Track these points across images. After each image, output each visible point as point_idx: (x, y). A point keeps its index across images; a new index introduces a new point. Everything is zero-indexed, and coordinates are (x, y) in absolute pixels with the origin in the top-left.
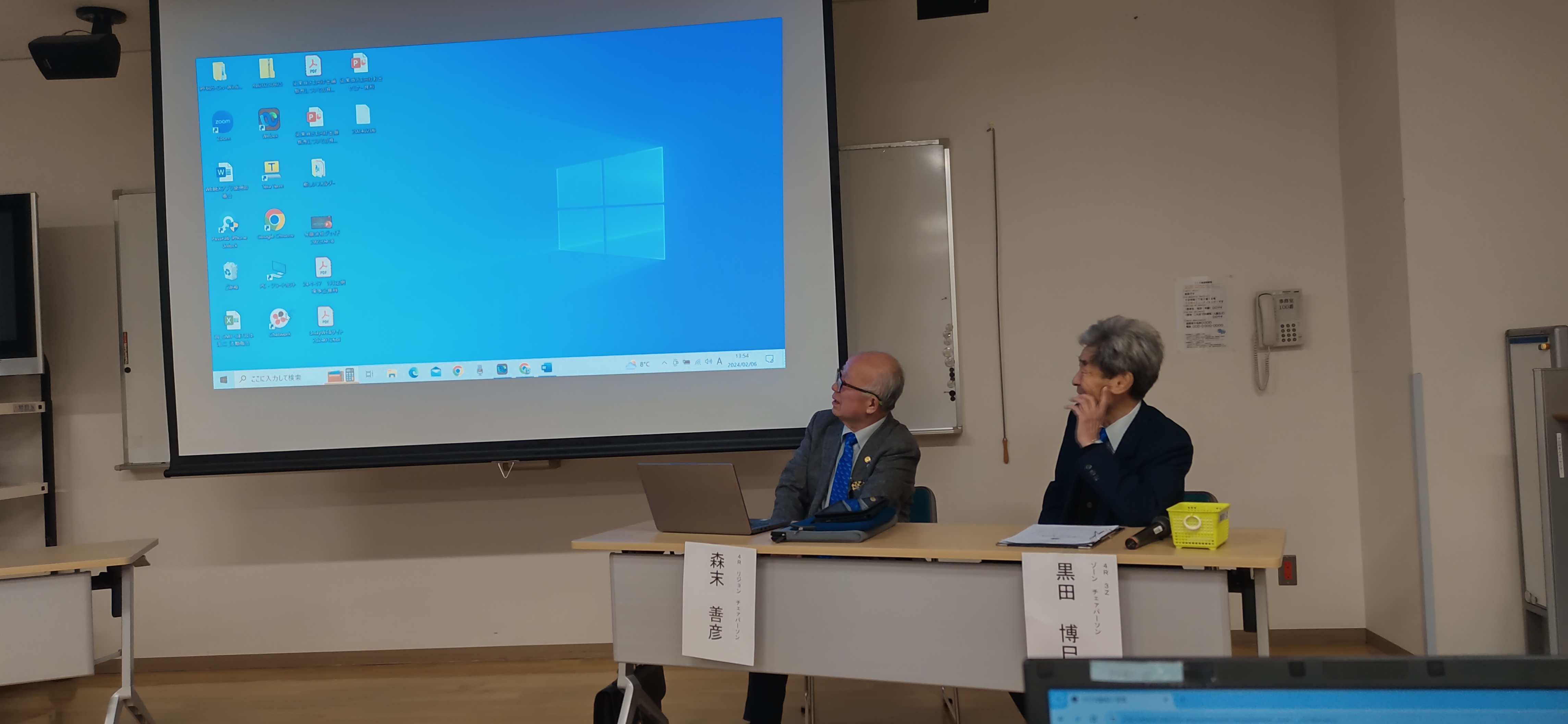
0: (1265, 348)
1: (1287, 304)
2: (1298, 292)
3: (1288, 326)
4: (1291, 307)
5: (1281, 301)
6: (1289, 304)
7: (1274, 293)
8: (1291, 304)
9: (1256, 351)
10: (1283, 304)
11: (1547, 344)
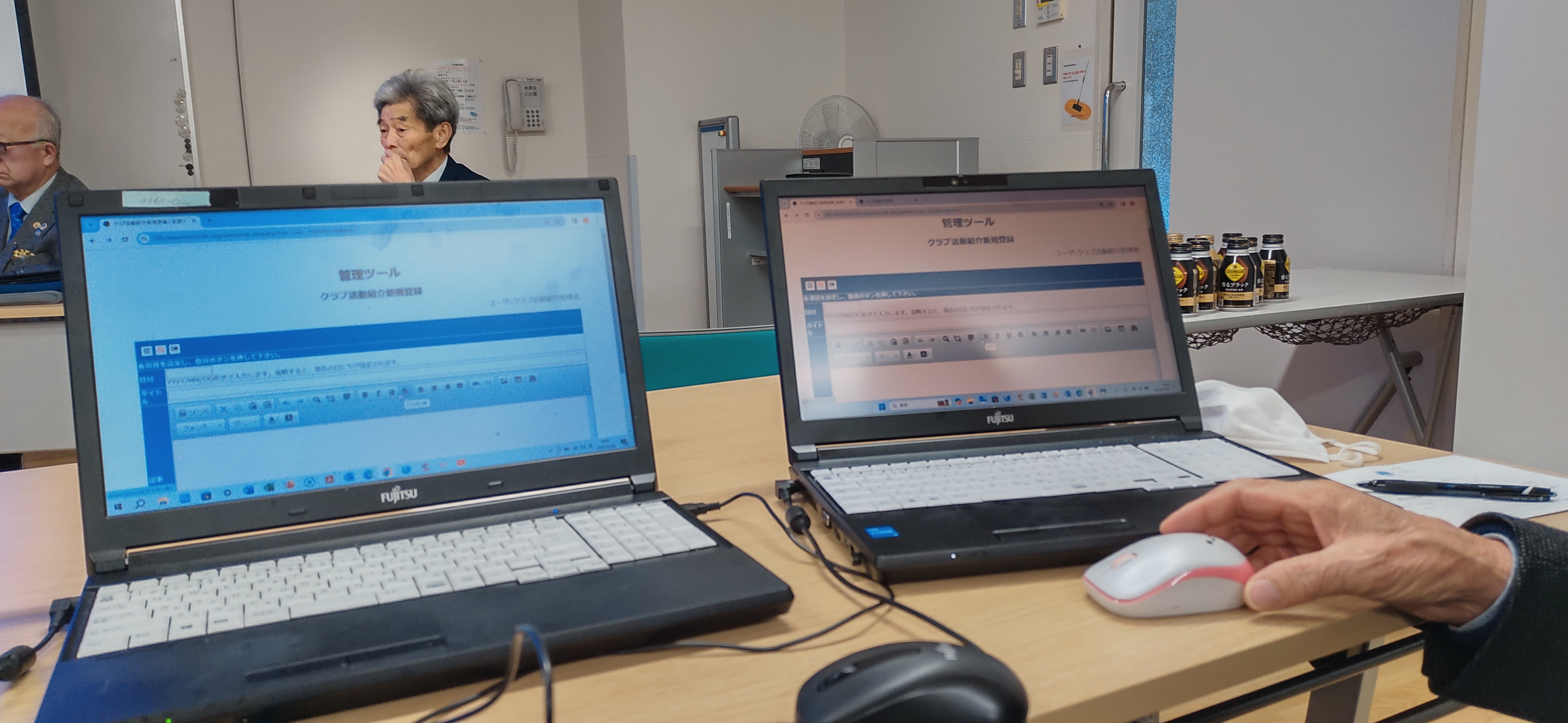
0: (513, 132)
1: (531, 91)
2: (540, 80)
3: (532, 112)
4: (535, 94)
5: (526, 88)
6: (533, 91)
7: (519, 80)
8: (535, 91)
9: (505, 134)
10: (528, 91)
11: (724, 132)
